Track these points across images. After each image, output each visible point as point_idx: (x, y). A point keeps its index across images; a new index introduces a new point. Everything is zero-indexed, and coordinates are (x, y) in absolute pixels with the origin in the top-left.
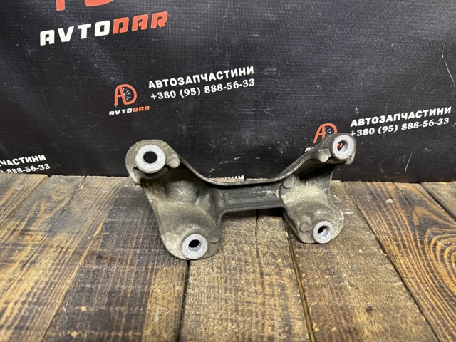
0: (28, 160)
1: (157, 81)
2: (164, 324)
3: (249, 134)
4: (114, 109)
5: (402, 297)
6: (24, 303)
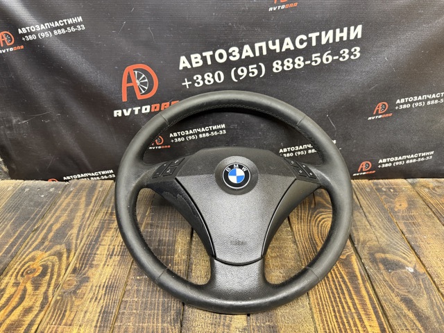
0: (103, 173)
1: (174, 134)
2: (183, 253)
4: (152, 146)
6: (121, 246)
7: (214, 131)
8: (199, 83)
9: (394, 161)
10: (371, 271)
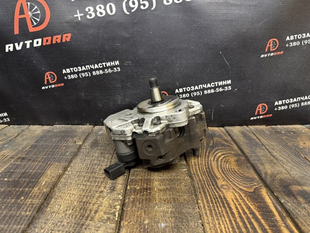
1: (67, 69)
2: (46, 186)
3: (120, 98)
4: (45, 86)
5: (183, 175)
7: (108, 68)
8: (90, 15)
9: (290, 104)
10: (289, 205)
